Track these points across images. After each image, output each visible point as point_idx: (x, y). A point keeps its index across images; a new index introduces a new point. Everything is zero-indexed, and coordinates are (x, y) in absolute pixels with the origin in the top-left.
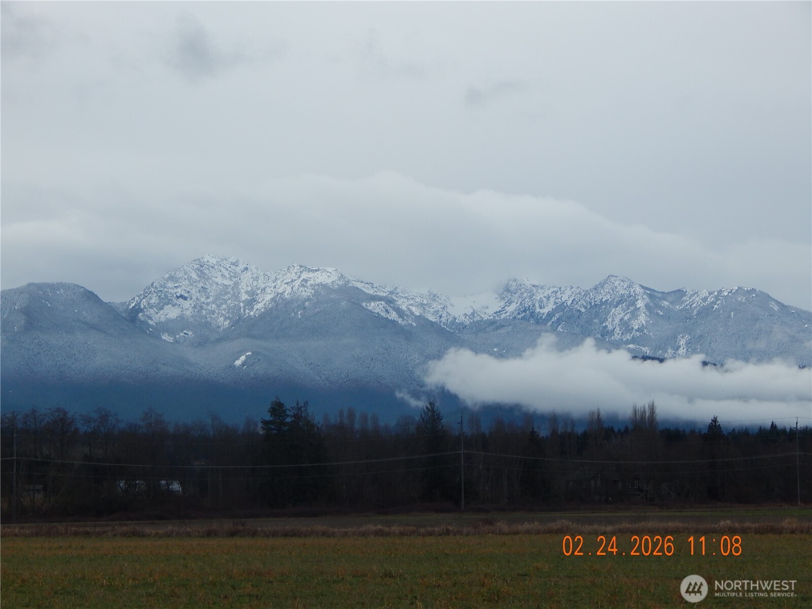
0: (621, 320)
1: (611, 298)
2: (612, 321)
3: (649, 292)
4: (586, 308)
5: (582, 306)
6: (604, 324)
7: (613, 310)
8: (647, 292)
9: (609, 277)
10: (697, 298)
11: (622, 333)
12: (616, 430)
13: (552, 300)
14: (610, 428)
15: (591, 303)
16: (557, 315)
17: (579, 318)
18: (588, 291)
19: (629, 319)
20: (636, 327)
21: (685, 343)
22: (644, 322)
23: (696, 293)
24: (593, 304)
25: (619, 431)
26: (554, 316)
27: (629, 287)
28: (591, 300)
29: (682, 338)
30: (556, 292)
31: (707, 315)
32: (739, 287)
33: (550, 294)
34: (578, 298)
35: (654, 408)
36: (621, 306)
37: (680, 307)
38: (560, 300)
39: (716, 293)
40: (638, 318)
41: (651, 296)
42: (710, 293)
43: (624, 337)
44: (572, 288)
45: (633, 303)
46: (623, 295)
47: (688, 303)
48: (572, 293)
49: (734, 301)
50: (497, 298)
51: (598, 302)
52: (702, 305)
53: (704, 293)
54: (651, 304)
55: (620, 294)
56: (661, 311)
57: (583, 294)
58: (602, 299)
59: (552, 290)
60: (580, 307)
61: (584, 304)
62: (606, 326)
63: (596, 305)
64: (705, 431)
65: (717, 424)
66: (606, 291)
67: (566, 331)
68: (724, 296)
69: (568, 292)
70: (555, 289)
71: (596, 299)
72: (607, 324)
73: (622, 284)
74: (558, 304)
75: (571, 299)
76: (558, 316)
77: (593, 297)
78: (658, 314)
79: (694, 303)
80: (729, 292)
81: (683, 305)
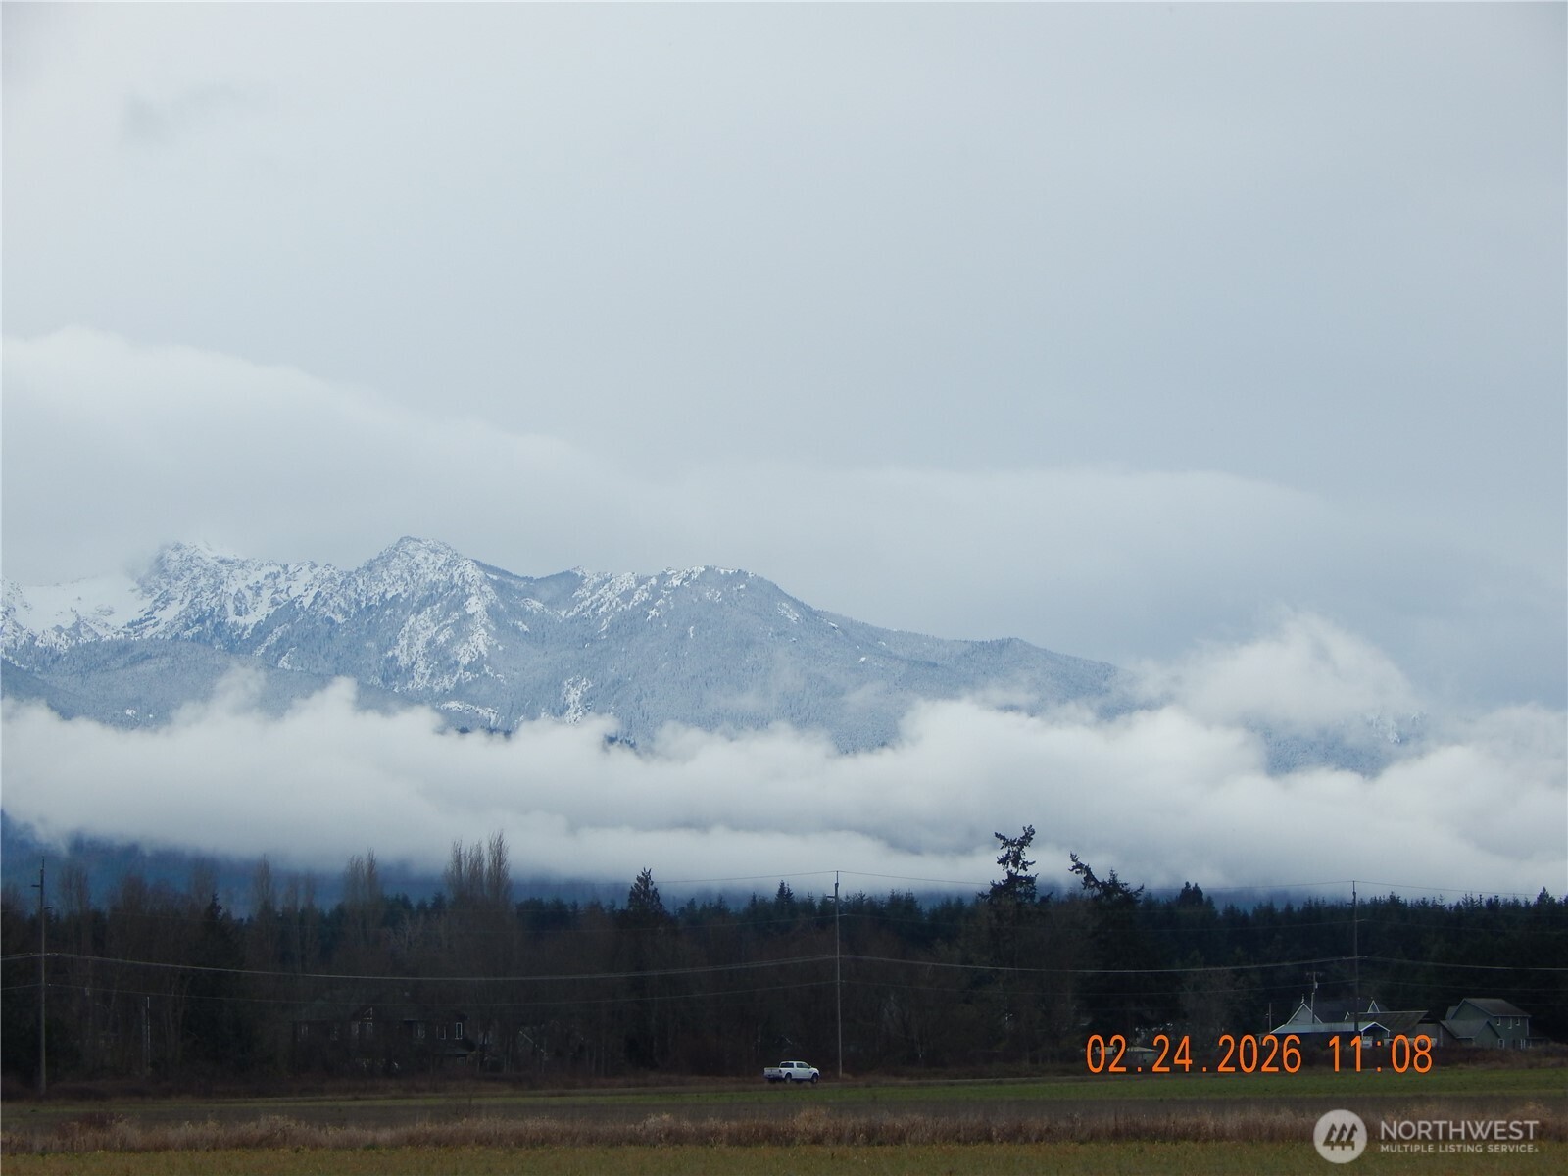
0: (430, 643)
1: (405, 591)
2: (409, 646)
3: (495, 578)
4: (346, 613)
5: (337, 610)
6: (390, 653)
7: (412, 619)
8: (491, 576)
9: (401, 540)
10: (610, 593)
11: (433, 675)
12: (414, 903)
13: (266, 594)
14: (400, 897)
15: (358, 603)
16: (278, 631)
17: (330, 637)
18: (350, 574)
19: (450, 642)
20: (466, 661)
21: (581, 699)
22: (483, 648)
23: (606, 581)
24: (363, 605)
25: (422, 906)
26: (272, 632)
27: (449, 566)
28: (359, 595)
29: (573, 686)
30: (276, 576)
31: (631, 633)
32: (707, 569)
33: (262, 581)
34: (329, 590)
35: (503, 851)
36: (429, 610)
37: (568, 612)
38: (284, 595)
39: (653, 581)
40: (470, 639)
41: (499, 587)
42: (640, 582)
43: (437, 684)
44: (314, 566)
45: (459, 603)
46: (434, 585)
47: (588, 603)
48: (315, 578)
49: (696, 600)
50: (134, 590)
51: (376, 601)
52: (620, 609)
53: (626, 580)
54: (501, 606)
55: (428, 580)
56: (525, 623)
57: (339, 581)
58: (384, 594)
59: (266, 571)
60: (333, 611)
61: (343, 604)
62: (394, 658)
63: (370, 608)
64: (622, 904)
65: (651, 888)
66: (394, 573)
67: (300, 669)
68: (673, 588)
69: (305, 577)
70: (274, 569)
71: (371, 594)
72: (397, 652)
73: (432, 557)
74: (278, 604)
75: (312, 593)
76: (280, 634)
77: (363, 588)
78: (516, 629)
79: (602, 605)
80: (684, 580)
81: (576, 610)
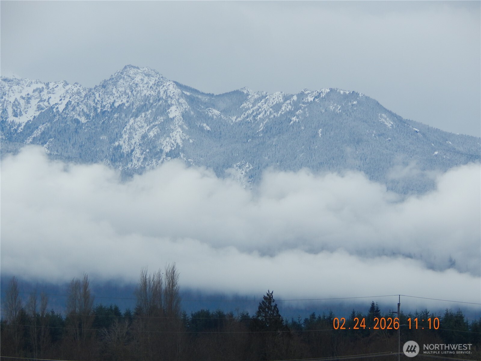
0: (144, 137)
1: (127, 102)
2: (130, 139)
3: (188, 94)
4: (87, 116)
5: (81, 114)
6: (117, 144)
7: (132, 121)
8: (185, 93)
9: (125, 67)
10: (266, 105)
11: (145, 159)
13: (34, 103)
15: (96, 109)
16: (42, 128)
17: (76, 132)
18: (91, 90)
19: (157, 137)
20: (167, 149)
21: (245, 176)
22: (179, 141)
23: (263, 97)
24: (99, 110)
26: (37, 128)
27: (158, 85)
28: (96, 104)
29: (240, 167)
30: (41, 91)
31: (279, 133)
32: (331, 90)
33: (31, 94)
34: (76, 101)
36: (143, 115)
37: (237, 118)
38: (46, 103)
39: (295, 98)
40: (171, 135)
41: (191, 100)
42: (286, 98)
43: (148, 165)
44: (66, 84)
45: (164, 110)
46: (147, 98)
47: (250, 112)
48: (67, 92)
49: (323, 111)
51: (107, 108)
52: (272, 116)
53: (276, 97)
54: (192, 113)
55: (143, 95)
56: (207, 125)
57: (83, 94)
58: (113, 103)
59: (34, 86)
60: (79, 115)
61: (85, 110)
62: (120, 147)
63: (103, 113)
66: (120, 89)
67: (55, 153)
68: (308, 102)
69: (60, 91)
70: (40, 86)
71: (104, 103)
72: (121, 143)
73: (146, 79)
74: (42, 109)
75: (65, 102)
76: (43, 129)
77: (99, 99)
78: (202, 129)
79: (260, 113)
80: (316, 97)
81: (243, 116)
